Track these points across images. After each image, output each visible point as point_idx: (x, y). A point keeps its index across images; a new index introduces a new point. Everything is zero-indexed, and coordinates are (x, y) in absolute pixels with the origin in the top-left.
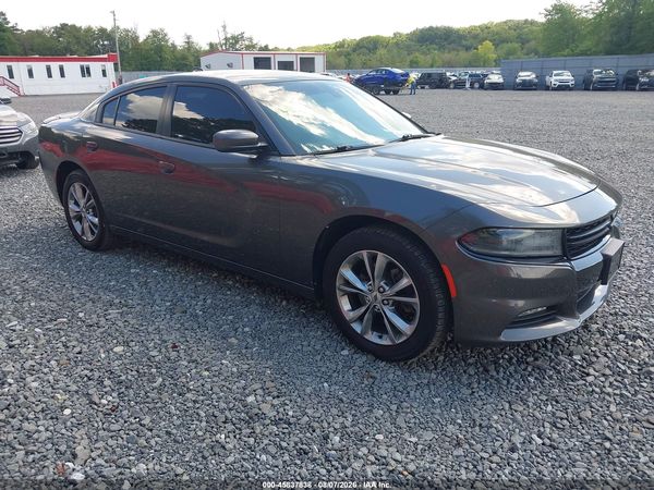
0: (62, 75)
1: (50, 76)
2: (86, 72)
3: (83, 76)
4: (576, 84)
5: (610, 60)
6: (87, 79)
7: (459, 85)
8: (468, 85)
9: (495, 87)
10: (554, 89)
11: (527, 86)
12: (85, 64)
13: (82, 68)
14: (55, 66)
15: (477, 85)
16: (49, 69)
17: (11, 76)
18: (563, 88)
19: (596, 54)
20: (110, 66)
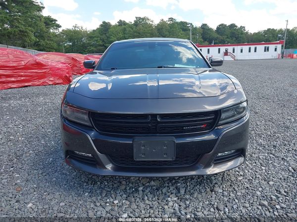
0: (255, 51)
1: (250, 51)
2: (267, 49)
3: (265, 51)
6: (266, 52)
12: (267, 46)
13: (265, 48)
14: (253, 47)
16: (250, 49)
17: (234, 52)
20: (279, 46)
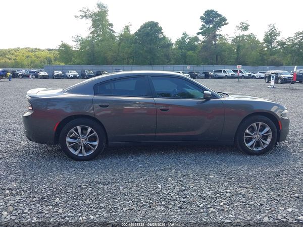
4: (79, 76)
5: (89, 67)
7: (25, 76)
8: (31, 77)
9: (44, 77)
10: (71, 78)
11: (59, 77)
15: (34, 77)
18: (74, 78)
19: (83, 64)
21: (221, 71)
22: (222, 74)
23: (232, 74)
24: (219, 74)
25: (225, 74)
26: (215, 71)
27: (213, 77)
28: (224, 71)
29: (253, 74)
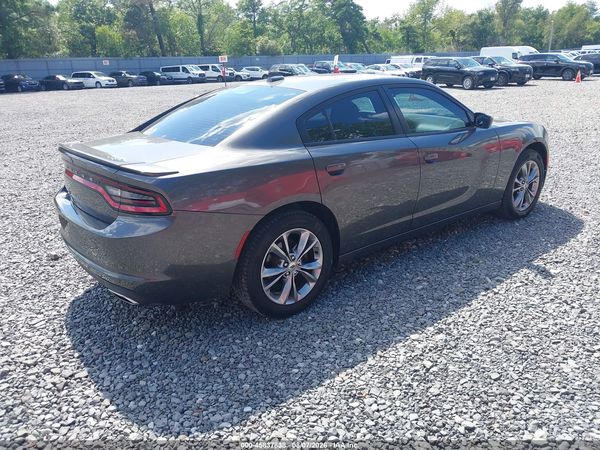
21: (177, 69)
22: (181, 75)
23: (200, 75)
24: (174, 75)
25: (186, 76)
26: (164, 70)
27: (164, 82)
28: (184, 69)
29: (236, 73)
